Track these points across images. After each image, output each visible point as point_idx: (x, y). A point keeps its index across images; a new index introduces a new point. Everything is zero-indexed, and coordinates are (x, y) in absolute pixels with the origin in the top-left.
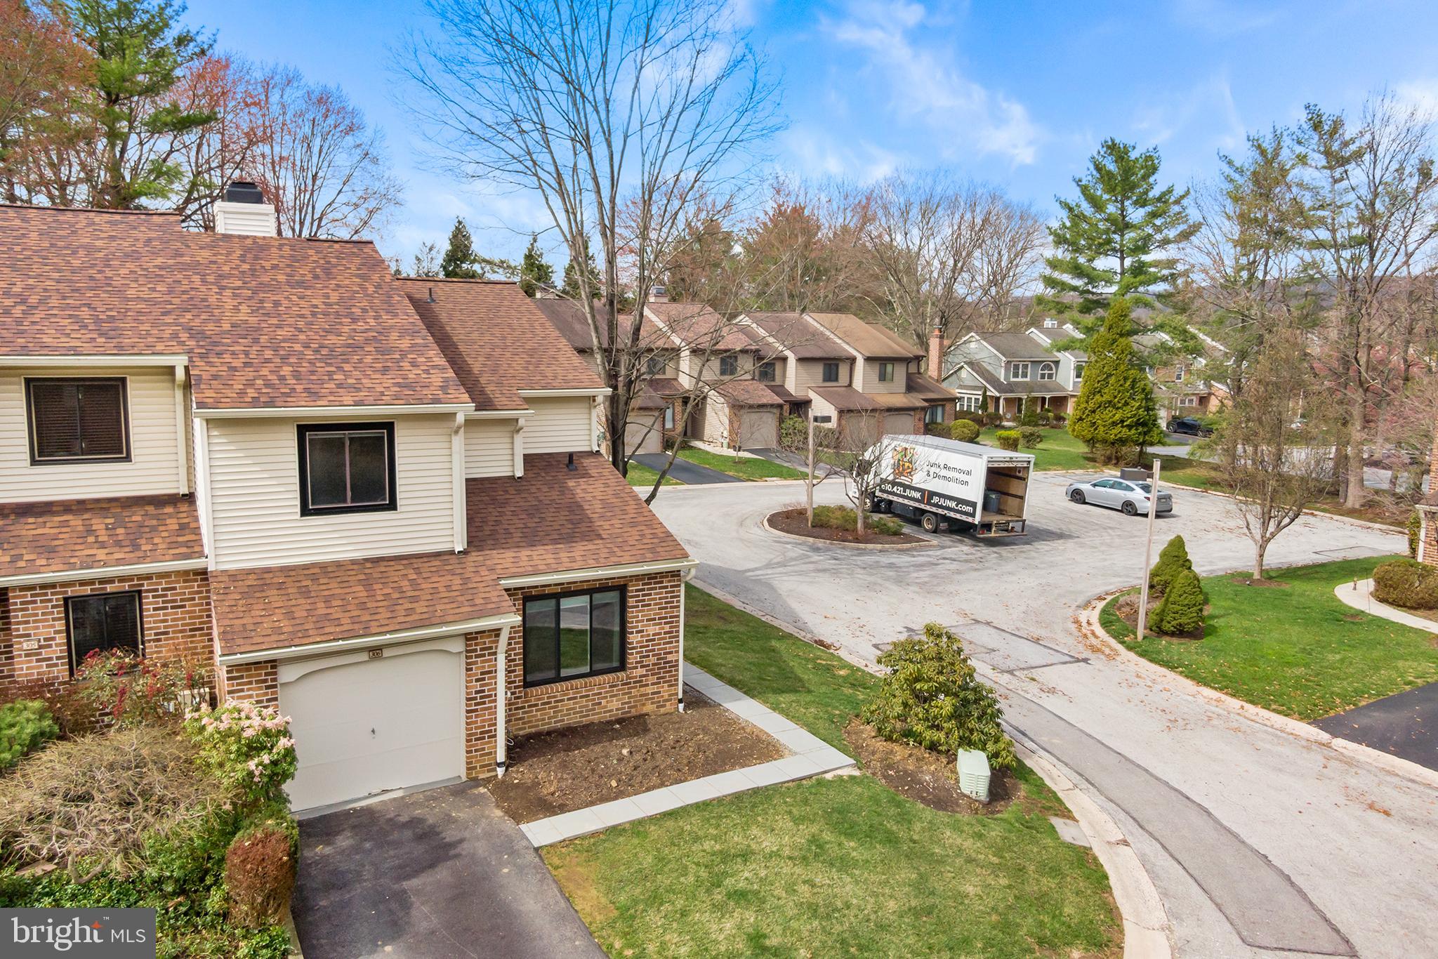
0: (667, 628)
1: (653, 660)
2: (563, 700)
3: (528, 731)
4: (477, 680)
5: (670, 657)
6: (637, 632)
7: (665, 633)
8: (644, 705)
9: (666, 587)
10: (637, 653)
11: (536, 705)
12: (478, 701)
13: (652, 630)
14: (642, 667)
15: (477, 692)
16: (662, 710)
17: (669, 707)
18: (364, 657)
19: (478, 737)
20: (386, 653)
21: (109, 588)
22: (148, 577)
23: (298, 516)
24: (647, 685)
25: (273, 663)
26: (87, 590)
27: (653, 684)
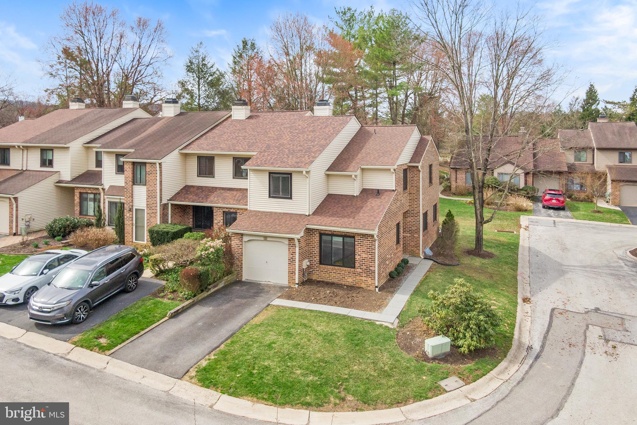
0: (370, 256)
1: (365, 267)
2: (331, 272)
3: (320, 279)
4: (291, 254)
5: (371, 268)
6: (358, 255)
7: (369, 258)
8: (361, 283)
9: (369, 241)
10: (358, 263)
11: (323, 271)
12: (291, 261)
13: (364, 255)
14: (360, 269)
15: (291, 258)
16: (369, 288)
17: (371, 288)
18: (262, 239)
19: (291, 273)
20: (268, 239)
21: (231, 210)
22: (238, 209)
23: (268, 198)
24: (362, 276)
25: (242, 235)
26: (227, 210)
27: (365, 277)
